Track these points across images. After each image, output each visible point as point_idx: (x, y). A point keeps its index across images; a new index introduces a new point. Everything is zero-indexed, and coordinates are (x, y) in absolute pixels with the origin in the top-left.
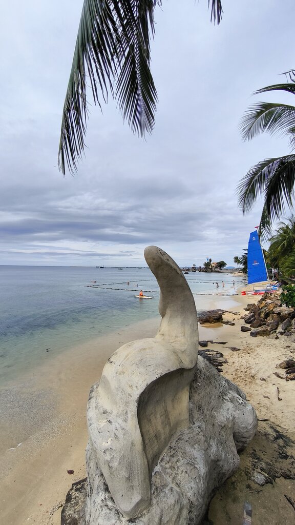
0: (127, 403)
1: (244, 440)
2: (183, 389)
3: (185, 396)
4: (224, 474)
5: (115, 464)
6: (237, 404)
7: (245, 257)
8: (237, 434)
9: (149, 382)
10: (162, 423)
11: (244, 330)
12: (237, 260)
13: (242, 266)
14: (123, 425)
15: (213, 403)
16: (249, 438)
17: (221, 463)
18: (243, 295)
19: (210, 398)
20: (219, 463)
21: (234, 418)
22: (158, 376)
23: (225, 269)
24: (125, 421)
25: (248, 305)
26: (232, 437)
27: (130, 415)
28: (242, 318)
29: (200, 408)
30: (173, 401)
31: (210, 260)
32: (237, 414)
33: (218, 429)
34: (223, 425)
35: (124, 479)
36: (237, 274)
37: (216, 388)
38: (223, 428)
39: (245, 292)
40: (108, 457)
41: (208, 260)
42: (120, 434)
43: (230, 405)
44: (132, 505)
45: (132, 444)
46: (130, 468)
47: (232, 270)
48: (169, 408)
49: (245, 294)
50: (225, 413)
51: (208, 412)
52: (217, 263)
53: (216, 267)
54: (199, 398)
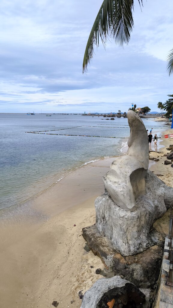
0: (125, 178)
1: (168, 203)
2: (142, 178)
3: (143, 181)
4: (160, 213)
5: (125, 195)
6: (166, 188)
7: (168, 103)
8: (166, 200)
9: (133, 171)
10: (136, 189)
11: (166, 163)
12: (160, 105)
13: (165, 111)
14: (126, 184)
15: (155, 187)
16: (171, 202)
17: (159, 208)
18: (166, 138)
19: (154, 185)
20: (158, 208)
21: (165, 193)
22: (136, 169)
23: (149, 115)
24: (126, 183)
25: (170, 146)
26: (163, 201)
27: (127, 181)
28: (165, 156)
29: (149, 188)
30: (139, 182)
31: (135, 106)
32: (166, 192)
33: (157, 197)
34: (160, 195)
35: (129, 199)
36: (160, 119)
37: (156, 181)
38: (160, 196)
39: (167, 135)
40: (122, 193)
41: (133, 106)
42: (125, 187)
43: (163, 188)
44: (132, 207)
45: (130, 190)
46: (130, 196)
47: (155, 115)
48: (138, 185)
49: (167, 137)
50: (161, 191)
51: (153, 190)
52: (142, 109)
53: (141, 113)
54: (149, 185)
